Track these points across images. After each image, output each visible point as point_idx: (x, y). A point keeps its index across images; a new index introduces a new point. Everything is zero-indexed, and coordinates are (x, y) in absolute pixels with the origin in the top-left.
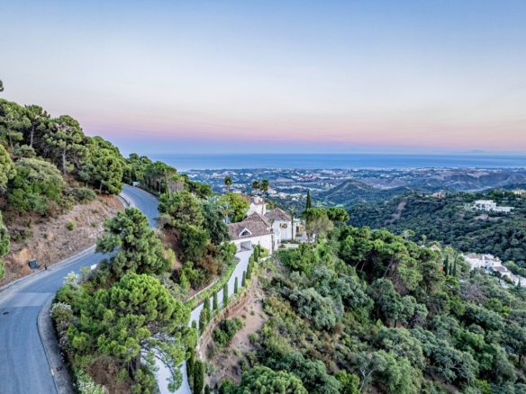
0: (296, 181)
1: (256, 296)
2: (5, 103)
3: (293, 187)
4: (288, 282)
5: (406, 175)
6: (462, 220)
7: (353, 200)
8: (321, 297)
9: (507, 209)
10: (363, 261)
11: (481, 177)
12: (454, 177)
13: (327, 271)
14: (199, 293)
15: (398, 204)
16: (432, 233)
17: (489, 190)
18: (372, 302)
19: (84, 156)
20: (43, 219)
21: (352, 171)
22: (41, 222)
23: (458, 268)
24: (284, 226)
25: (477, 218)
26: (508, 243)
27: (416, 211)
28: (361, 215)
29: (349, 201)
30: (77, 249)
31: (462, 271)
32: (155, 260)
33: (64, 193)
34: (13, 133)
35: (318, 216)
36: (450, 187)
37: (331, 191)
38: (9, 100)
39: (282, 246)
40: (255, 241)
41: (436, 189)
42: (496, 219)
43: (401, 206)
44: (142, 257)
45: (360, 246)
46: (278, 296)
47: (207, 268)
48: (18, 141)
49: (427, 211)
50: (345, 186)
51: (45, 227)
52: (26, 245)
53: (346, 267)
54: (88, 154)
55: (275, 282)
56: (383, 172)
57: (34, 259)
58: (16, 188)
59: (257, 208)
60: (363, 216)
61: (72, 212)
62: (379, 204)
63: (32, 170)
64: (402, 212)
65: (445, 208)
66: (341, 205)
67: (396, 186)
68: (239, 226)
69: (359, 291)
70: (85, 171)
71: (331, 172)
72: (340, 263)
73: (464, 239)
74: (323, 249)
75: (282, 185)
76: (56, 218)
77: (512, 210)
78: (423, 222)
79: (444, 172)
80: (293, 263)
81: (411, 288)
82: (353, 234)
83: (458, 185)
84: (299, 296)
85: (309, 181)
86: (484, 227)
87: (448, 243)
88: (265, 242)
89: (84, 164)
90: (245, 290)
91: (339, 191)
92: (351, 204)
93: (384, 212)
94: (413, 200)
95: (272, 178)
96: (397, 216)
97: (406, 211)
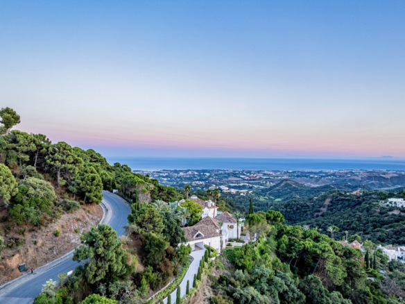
0: (244, 179)
1: (205, 294)
2: (18, 133)
3: (241, 184)
4: (232, 280)
5: (330, 175)
6: (378, 214)
7: (289, 196)
8: (260, 296)
10: (296, 258)
11: (392, 178)
12: (370, 178)
13: (265, 269)
14: (157, 293)
15: (324, 200)
16: (353, 225)
17: (399, 188)
18: (304, 297)
19: (73, 173)
20: (35, 228)
21: (287, 172)
22: (33, 230)
23: (378, 260)
24: (231, 227)
25: (390, 213)
27: (340, 206)
28: (295, 209)
29: (286, 197)
30: (60, 253)
31: (382, 262)
32: (120, 268)
33: (55, 204)
34: (22, 156)
35: (259, 221)
36: (367, 185)
37: (271, 188)
38: (21, 131)
39: (229, 245)
40: (206, 242)
41: (355, 188)
43: (327, 202)
44: (110, 266)
45: (293, 245)
46: (224, 294)
47: (164, 271)
48: (25, 162)
49: (349, 206)
50: (282, 184)
51: (36, 234)
52: (18, 251)
53: (281, 264)
54: (77, 171)
55: (221, 280)
56: (311, 173)
57: (24, 264)
58: (17, 203)
59: (210, 211)
60: (297, 209)
61: (59, 221)
62: (310, 199)
63: (31, 188)
64: (328, 206)
65: (363, 204)
66: (279, 200)
67: (323, 185)
68: (194, 229)
69: (293, 286)
70: (73, 185)
71: (271, 173)
72: (277, 261)
73: (381, 231)
74: (263, 248)
75: (233, 183)
76: (46, 226)
78: (346, 216)
79: (360, 174)
80: (237, 261)
81: (337, 284)
82: (288, 233)
83: (372, 184)
84: (241, 294)
85: (254, 180)
86: (397, 221)
87: (368, 234)
88: (215, 243)
89: (74, 180)
90: (196, 291)
91: (277, 188)
92: (287, 198)
93: (313, 206)
94: (337, 197)
95: (225, 177)
96: (324, 210)
97: (331, 206)
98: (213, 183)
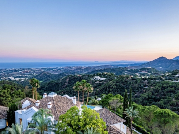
0: (21, 73)
3: (21, 75)
5: (62, 69)
6: (92, 84)
7: (46, 79)
9: (104, 79)
12: (77, 69)
21: (43, 68)
25: (96, 83)
26: (109, 90)
27: (73, 81)
28: (53, 85)
37: (37, 76)
42: (102, 82)
43: (67, 80)
50: (42, 74)
56: (53, 68)
60: (54, 85)
64: (68, 82)
66: (42, 81)
67: (59, 73)
71: (35, 69)
75: (15, 75)
77: (105, 79)
79: (73, 68)
85: (27, 73)
86: (99, 86)
91: (40, 76)
92: (46, 80)
93: (61, 83)
94: (71, 78)
95: (10, 72)
96: (66, 84)
97: (69, 82)
98: (3, 76)
